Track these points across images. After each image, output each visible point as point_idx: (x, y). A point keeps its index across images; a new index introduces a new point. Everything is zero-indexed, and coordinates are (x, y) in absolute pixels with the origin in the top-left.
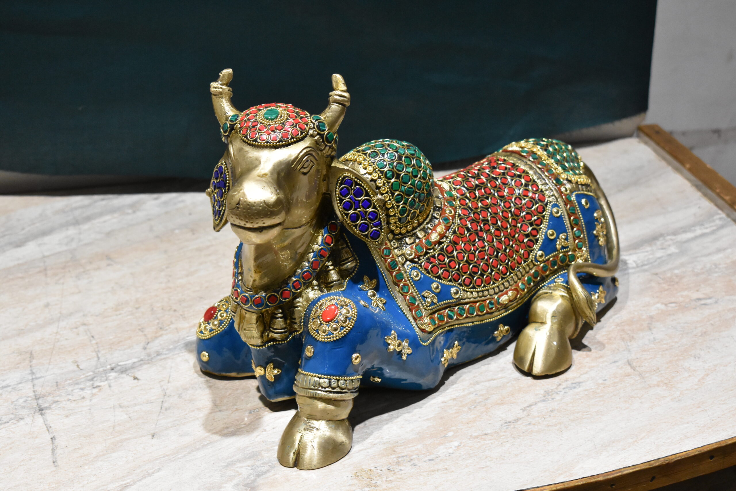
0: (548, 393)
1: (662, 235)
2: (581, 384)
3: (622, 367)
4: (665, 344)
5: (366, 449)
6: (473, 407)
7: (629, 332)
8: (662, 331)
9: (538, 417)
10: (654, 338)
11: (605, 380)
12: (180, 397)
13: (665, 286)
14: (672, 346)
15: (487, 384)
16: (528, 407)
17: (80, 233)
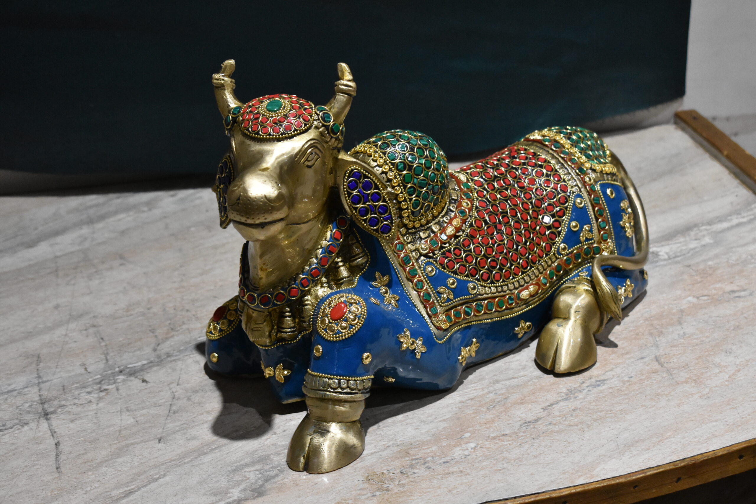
0: (571, 392)
1: (696, 225)
2: (605, 382)
3: (649, 364)
4: (695, 339)
5: (378, 452)
6: (492, 407)
7: (658, 327)
8: (693, 325)
9: (560, 416)
10: (684, 333)
11: (631, 377)
12: (189, 399)
13: (698, 278)
14: (703, 341)
15: (507, 383)
16: (549, 406)
17: (94, 233)
